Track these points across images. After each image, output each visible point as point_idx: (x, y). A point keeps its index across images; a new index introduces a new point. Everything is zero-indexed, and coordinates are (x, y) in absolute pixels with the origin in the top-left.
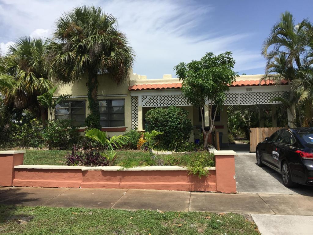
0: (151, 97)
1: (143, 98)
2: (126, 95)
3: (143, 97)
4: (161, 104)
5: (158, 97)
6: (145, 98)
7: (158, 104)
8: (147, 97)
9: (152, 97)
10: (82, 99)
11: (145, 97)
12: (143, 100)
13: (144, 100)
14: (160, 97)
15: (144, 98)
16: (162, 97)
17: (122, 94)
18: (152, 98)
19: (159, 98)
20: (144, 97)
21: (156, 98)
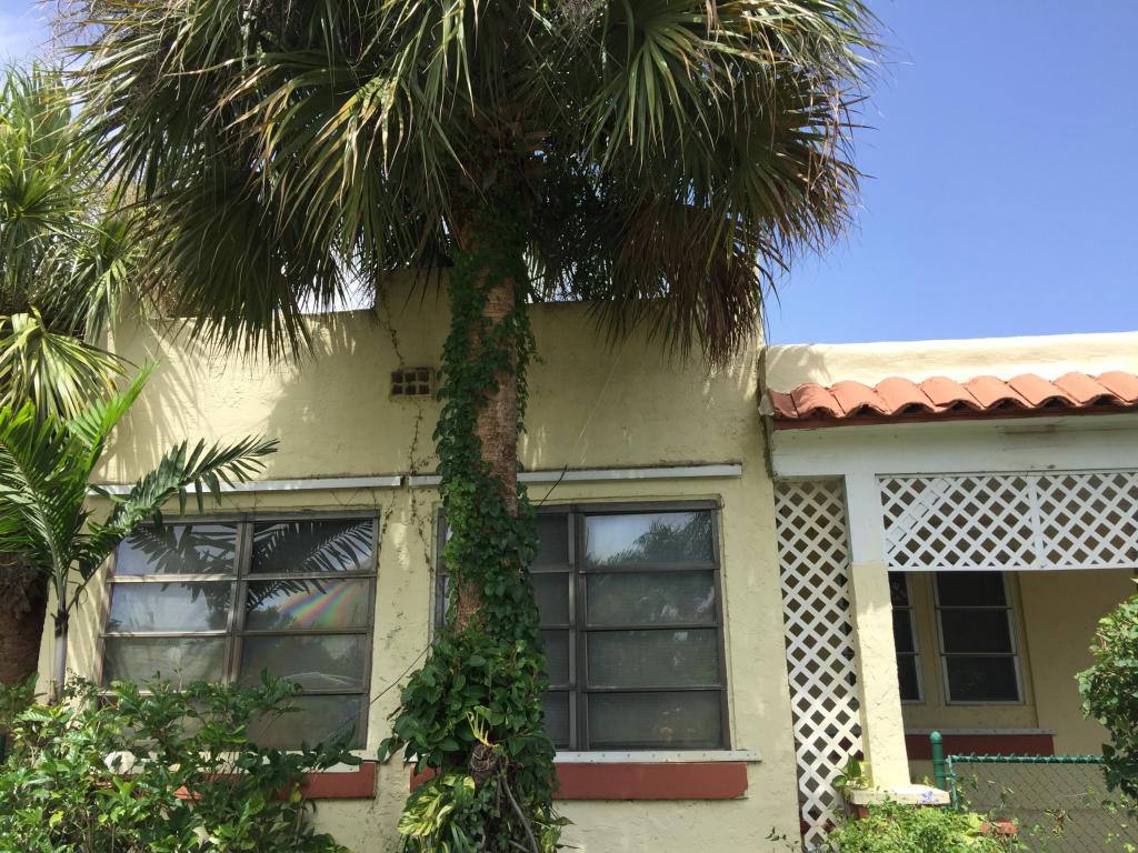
0: (957, 486)
1: (885, 499)
2: (735, 470)
3: (883, 487)
4: (1054, 544)
5: (1020, 485)
6: (908, 499)
7: (1026, 545)
8: (919, 487)
9: (969, 486)
10: (346, 499)
11: (906, 487)
12: (886, 510)
13: (897, 510)
14: (1044, 484)
15: (898, 493)
16: (1057, 484)
17: (695, 458)
18: (970, 497)
19: (1032, 495)
20: (894, 487)
21: (1008, 497)
